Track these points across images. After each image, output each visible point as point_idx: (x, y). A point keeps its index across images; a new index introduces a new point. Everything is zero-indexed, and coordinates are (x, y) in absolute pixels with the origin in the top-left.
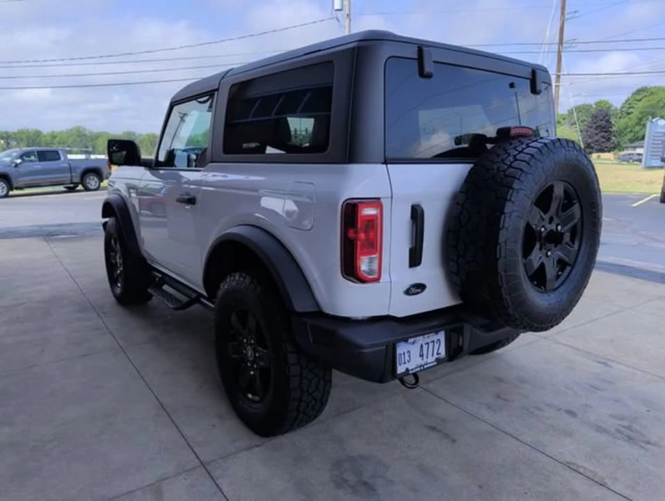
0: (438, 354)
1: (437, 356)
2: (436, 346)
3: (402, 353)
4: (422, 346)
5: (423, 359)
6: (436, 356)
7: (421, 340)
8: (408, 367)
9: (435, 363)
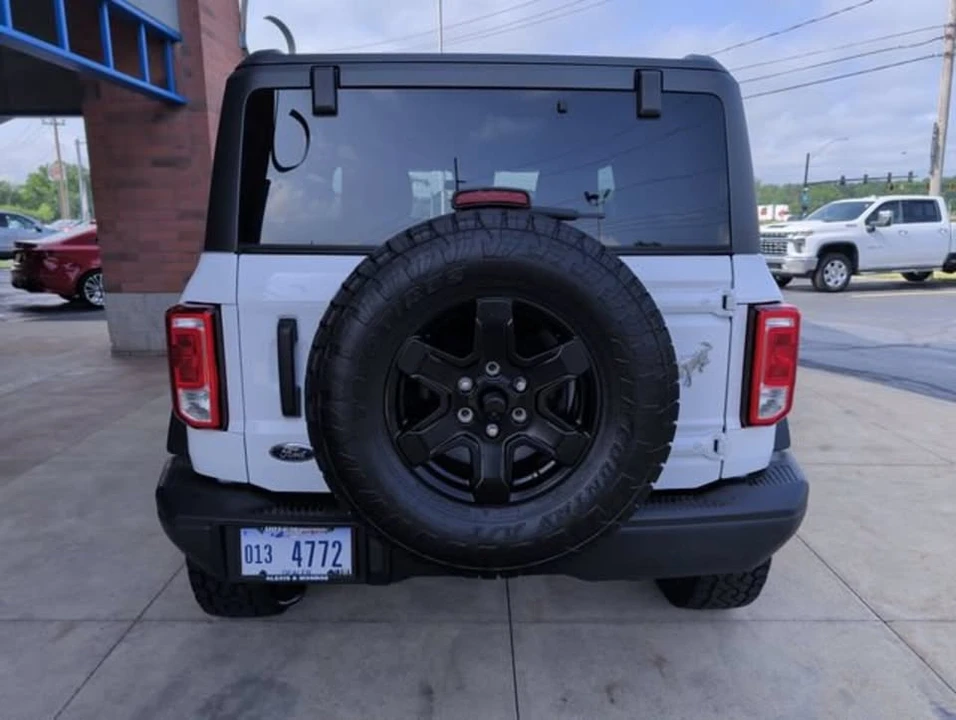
0: (334, 564)
1: (334, 569)
2: (332, 552)
3: (253, 545)
4: (298, 545)
5: (299, 565)
6: (329, 567)
7: (296, 534)
8: (266, 569)
9: (326, 578)
